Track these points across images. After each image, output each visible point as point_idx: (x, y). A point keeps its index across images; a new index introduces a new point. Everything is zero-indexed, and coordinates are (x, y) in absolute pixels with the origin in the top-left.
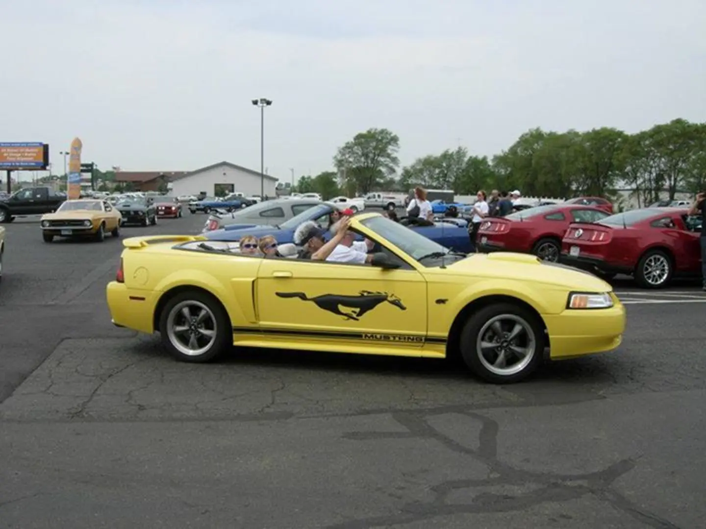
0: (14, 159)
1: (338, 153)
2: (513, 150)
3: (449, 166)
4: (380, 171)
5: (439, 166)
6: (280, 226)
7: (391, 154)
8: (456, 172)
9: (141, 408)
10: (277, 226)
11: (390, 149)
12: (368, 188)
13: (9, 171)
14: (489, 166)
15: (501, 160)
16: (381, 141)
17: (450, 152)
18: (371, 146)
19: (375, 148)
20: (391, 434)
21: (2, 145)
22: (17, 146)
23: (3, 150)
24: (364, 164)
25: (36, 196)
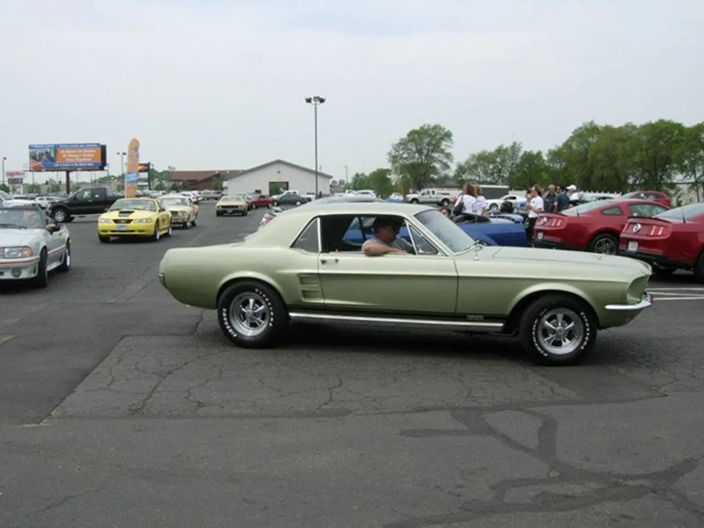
0: (73, 160)
1: (392, 149)
2: (567, 145)
3: (504, 161)
4: (434, 168)
5: (494, 162)
7: (444, 150)
8: (511, 167)
9: (200, 405)
11: (444, 145)
12: (422, 184)
13: (68, 172)
14: (544, 160)
15: (556, 155)
16: (435, 136)
17: (505, 148)
18: (425, 143)
19: (429, 144)
20: (449, 432)
21: (61, 146)
22: (77, 148)
23: (62, 152)
24: (418, 160)
25: (94, 197)
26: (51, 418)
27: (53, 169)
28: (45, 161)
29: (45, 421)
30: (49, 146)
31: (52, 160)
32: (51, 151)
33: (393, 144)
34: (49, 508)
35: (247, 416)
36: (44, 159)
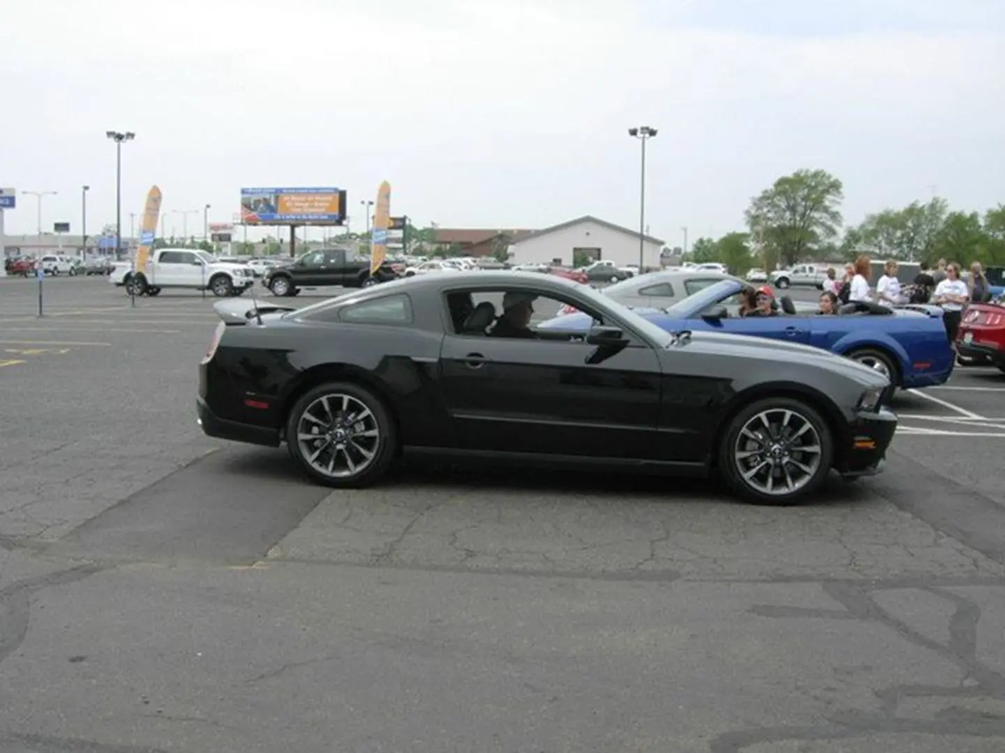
0: (299, 210)
1: (751, 205)
3: (916, 228)
4: (813, 233)
5: (903, 227)
6: (668, 310)
7: (829, 207)
8: (928, 235)
9: (470, 554)
10: (663, 309)
11: (828, 200)
12: (794, 257)
13: (293, 227)
14: (980, 227)
15: (998, 218)
16: (816, 187)
17: (920, 205)
18: (799, 196)
19: (805, 199)
21: (285, 191)
22: (304, 193)
23: (286, 198)
24: (790, 223)
25: (329, 261)
26: (266, 560)
27: (273, 222)
28: (262, 211)
29: (259, 563)
30: (269, 191)
31: (273, 210)
32: (270, 198)
33: (753, 198)
34: (262, 677)
35: (534, 573)
36: (262, 209)
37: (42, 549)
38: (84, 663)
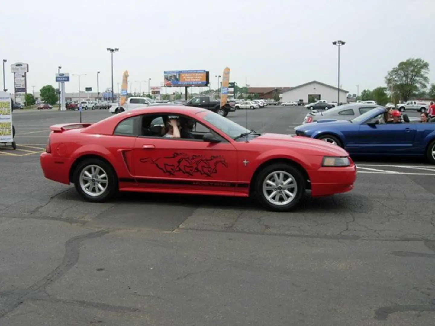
0: (189, 80)
1: (387, 74)
4: (416, 87)
6: (352, 121)
7: (423, 75)
9: (267, 227)
10: (350, 121)
11: (423, 72)
12: (407, 97)
13: (186, 87)
16: (417, 66)
18: (410, 70)
19: (412, 71)
20: (423, 255)
21: (183, 72)
22: (191, 73)
23: (183, 75)
24: (405, 82)
25: (202, 102)
26: (179, 229)
27: (178, 85)
28: (173, 81)
29: (176, 230)
30: (175, 72)
31: (177, 80)
32: (176, 75)
33: (388, 72)
34: (178, 279)
35: (295, 236)
36: (173, 80)
37: (84, 223)
38: (103, 271)
